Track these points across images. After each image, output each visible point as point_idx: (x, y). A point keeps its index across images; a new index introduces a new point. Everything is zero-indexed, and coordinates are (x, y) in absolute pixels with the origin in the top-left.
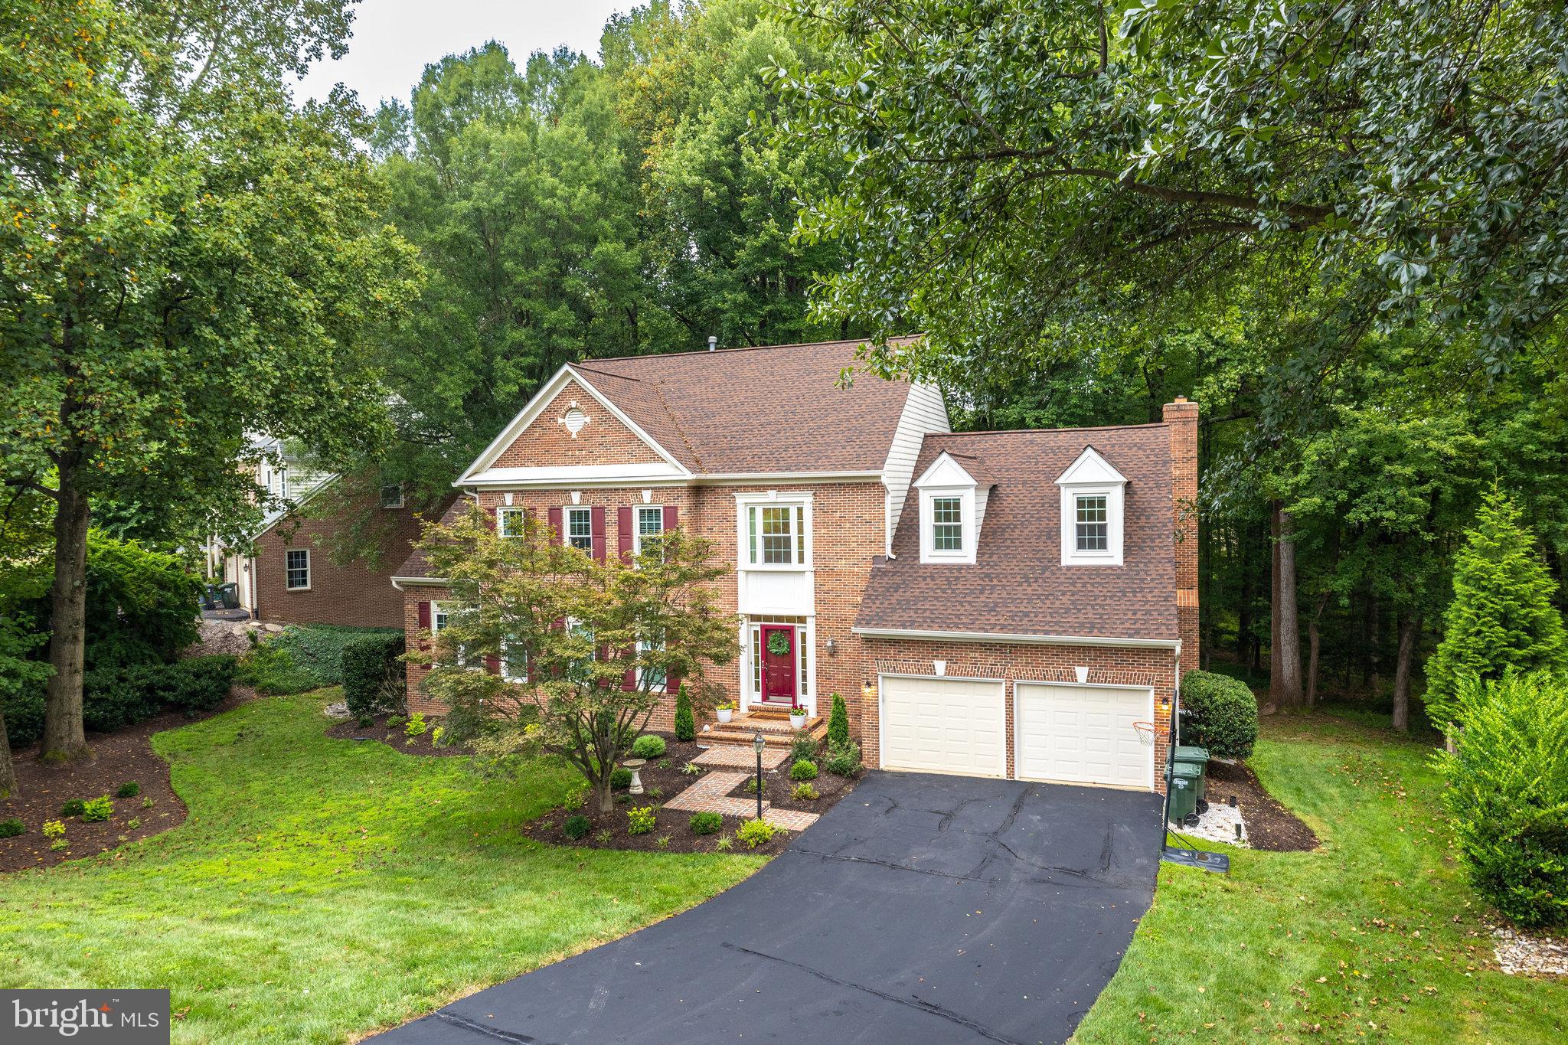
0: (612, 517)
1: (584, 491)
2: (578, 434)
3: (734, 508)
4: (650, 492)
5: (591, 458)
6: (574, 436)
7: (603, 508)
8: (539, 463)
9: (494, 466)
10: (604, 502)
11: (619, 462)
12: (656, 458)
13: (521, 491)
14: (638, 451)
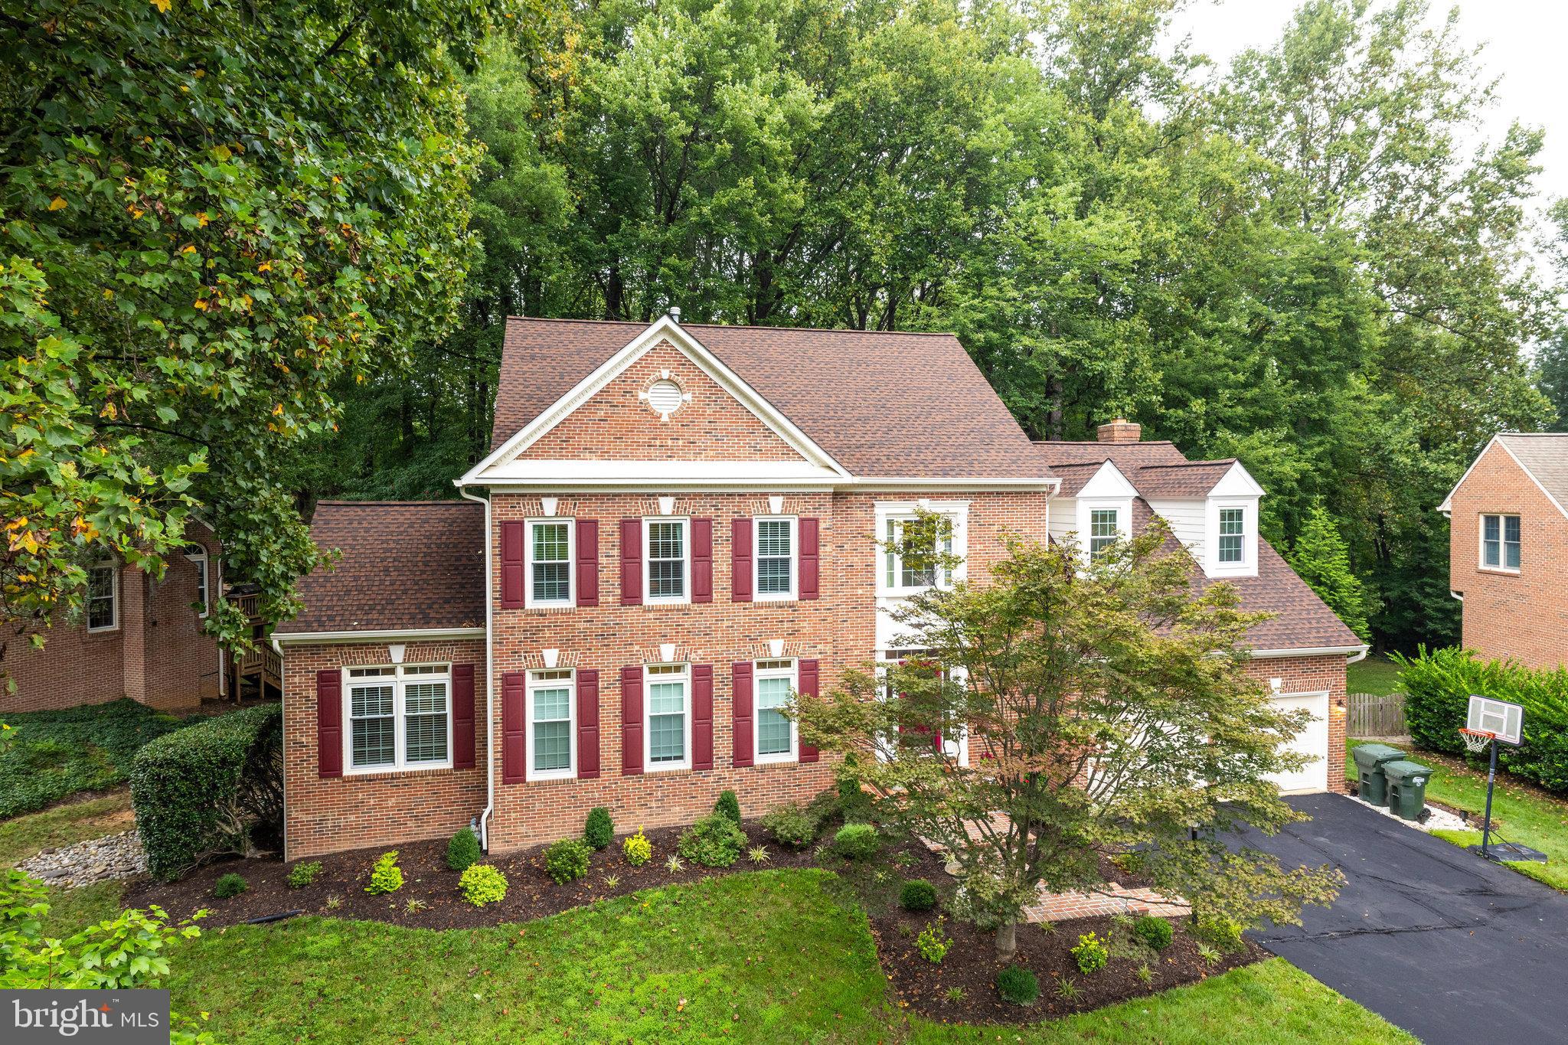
0: (722, 532)
1: (679, 497)
2: (672, 416)
3: (872, 521)
4: (780, 499)
5: (692, 450)
6: (665, 419)
7: (709, 520)
8: (605, 455)
9: (524, 456)
10: (710, 512)
11: (734, 457)
12: (789, 453)
13: (568, 494)
14: (763, 444)
